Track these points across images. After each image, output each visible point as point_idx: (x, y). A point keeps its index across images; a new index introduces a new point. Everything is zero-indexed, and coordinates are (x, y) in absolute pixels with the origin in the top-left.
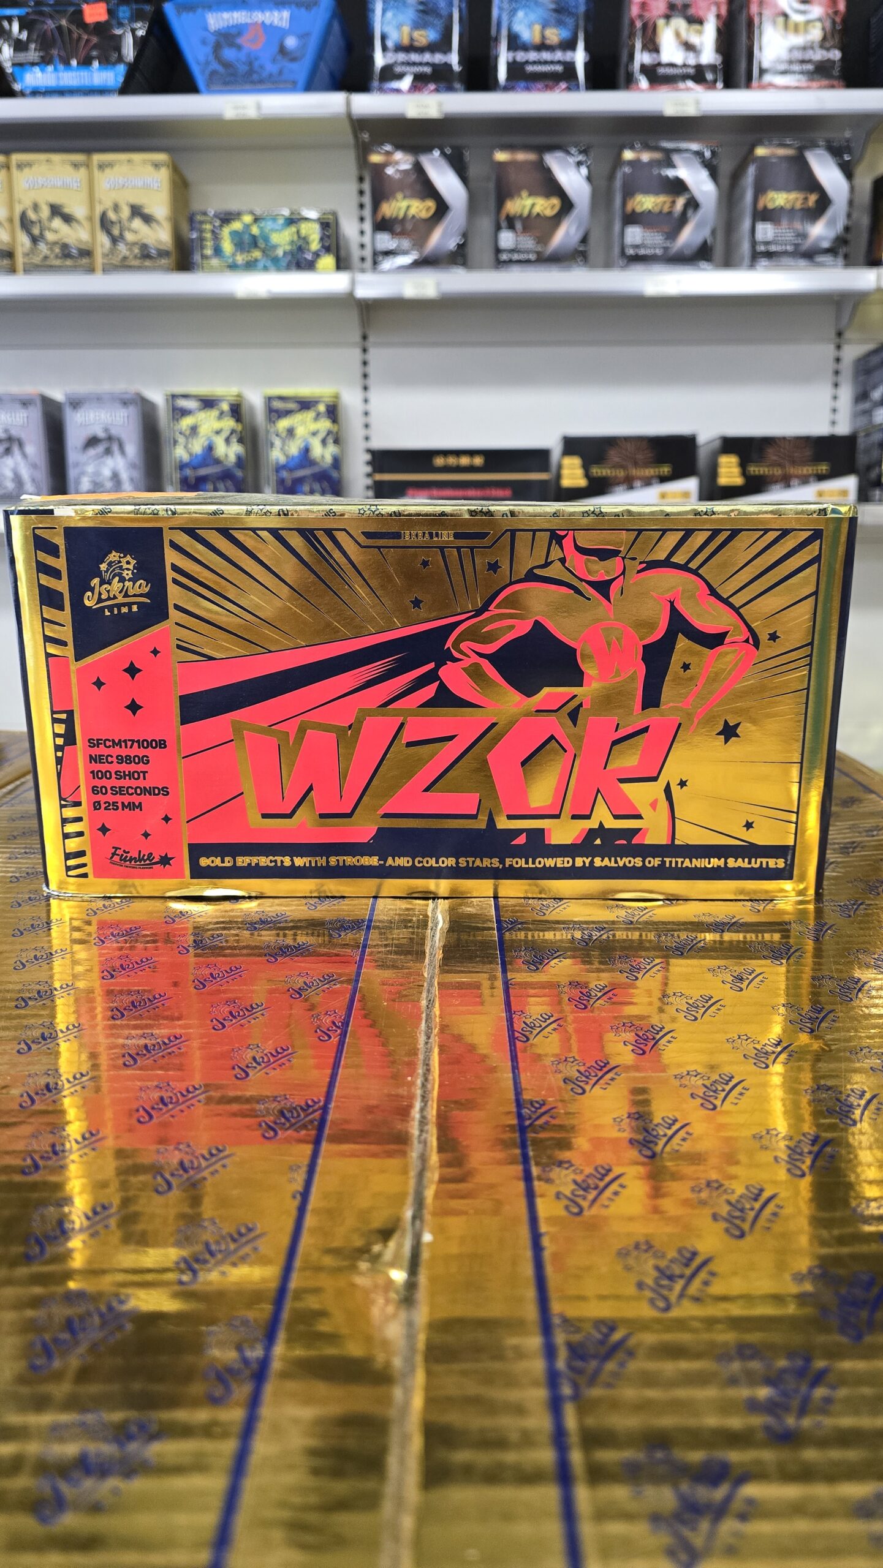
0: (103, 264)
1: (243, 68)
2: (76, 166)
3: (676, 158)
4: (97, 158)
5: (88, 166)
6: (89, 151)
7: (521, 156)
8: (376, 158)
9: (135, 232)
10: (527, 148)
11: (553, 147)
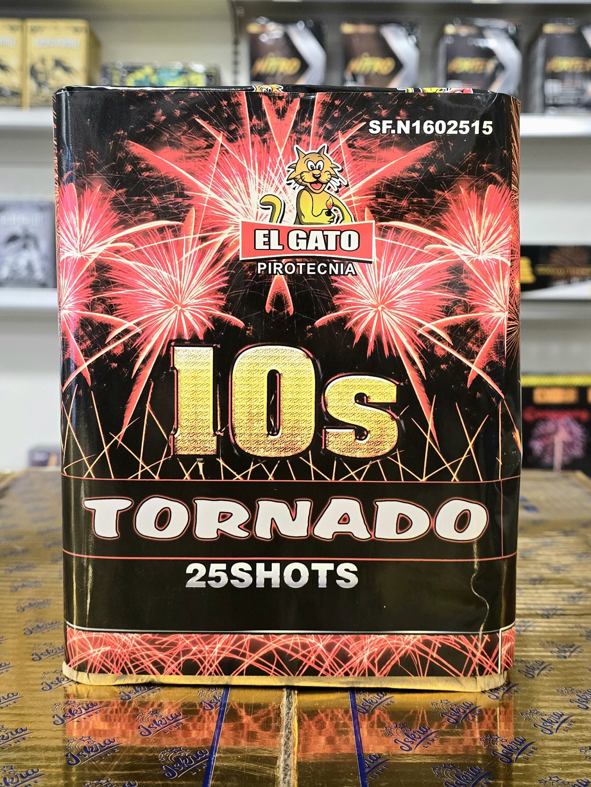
0: (30, 104)
2: (12, 28)
3: (487, 33)
4: (31, 23)
5: (22, 29)
6: (23, 18)
7: (365, 29)
8: (252, 29)
9: (55, 79)
10: (369, 22)
11: (387, 22)
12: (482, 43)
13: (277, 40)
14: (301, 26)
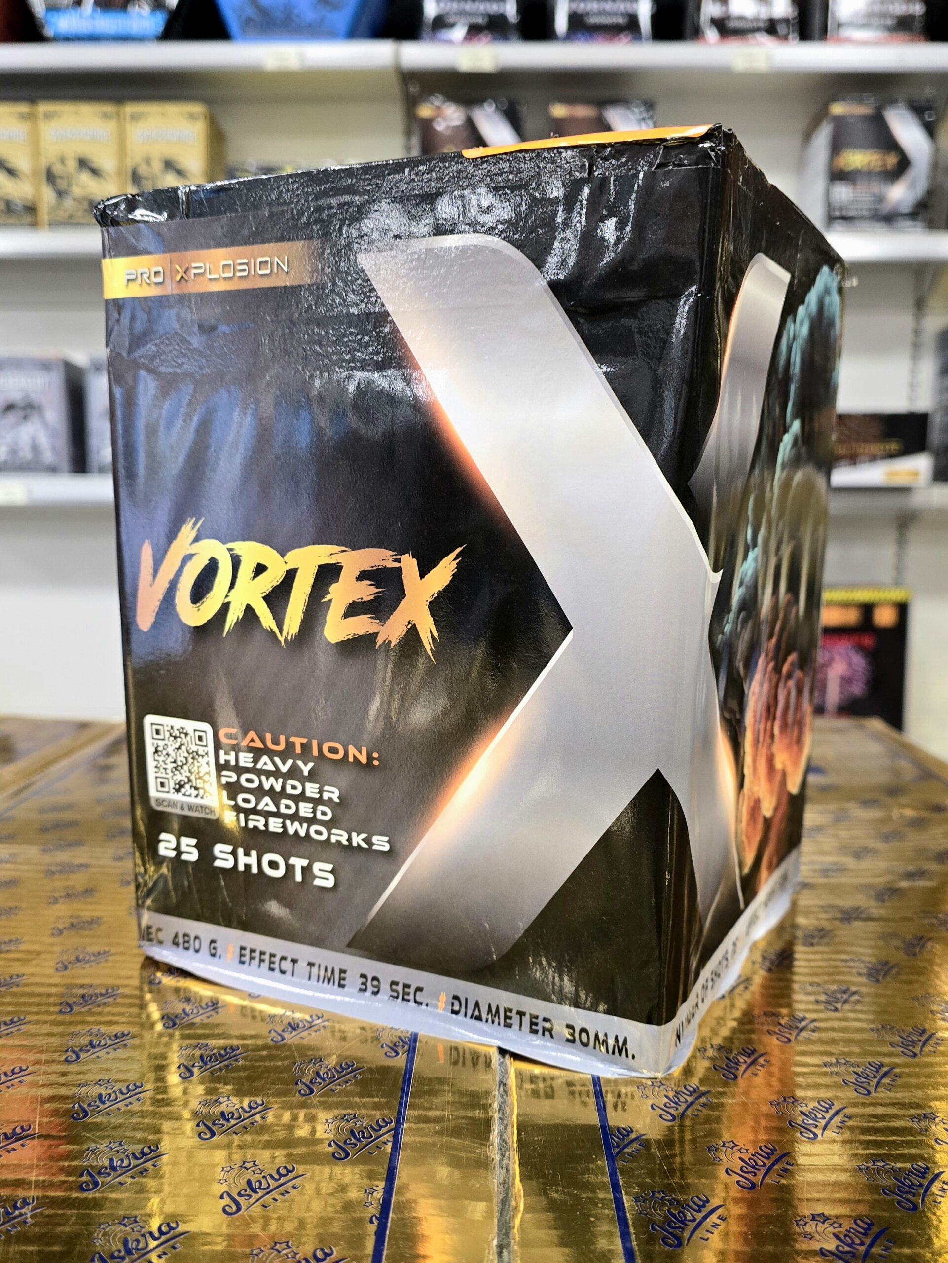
1: (280, 15)
2: (105, 116)
4: (130, 108)
5: (119, 116)
6: (119, 100)
7: (583, 111)
8: (425, 111)
10: (587, 101)
11: (611, 102)
13: (457, 127)
14: (490, 107)
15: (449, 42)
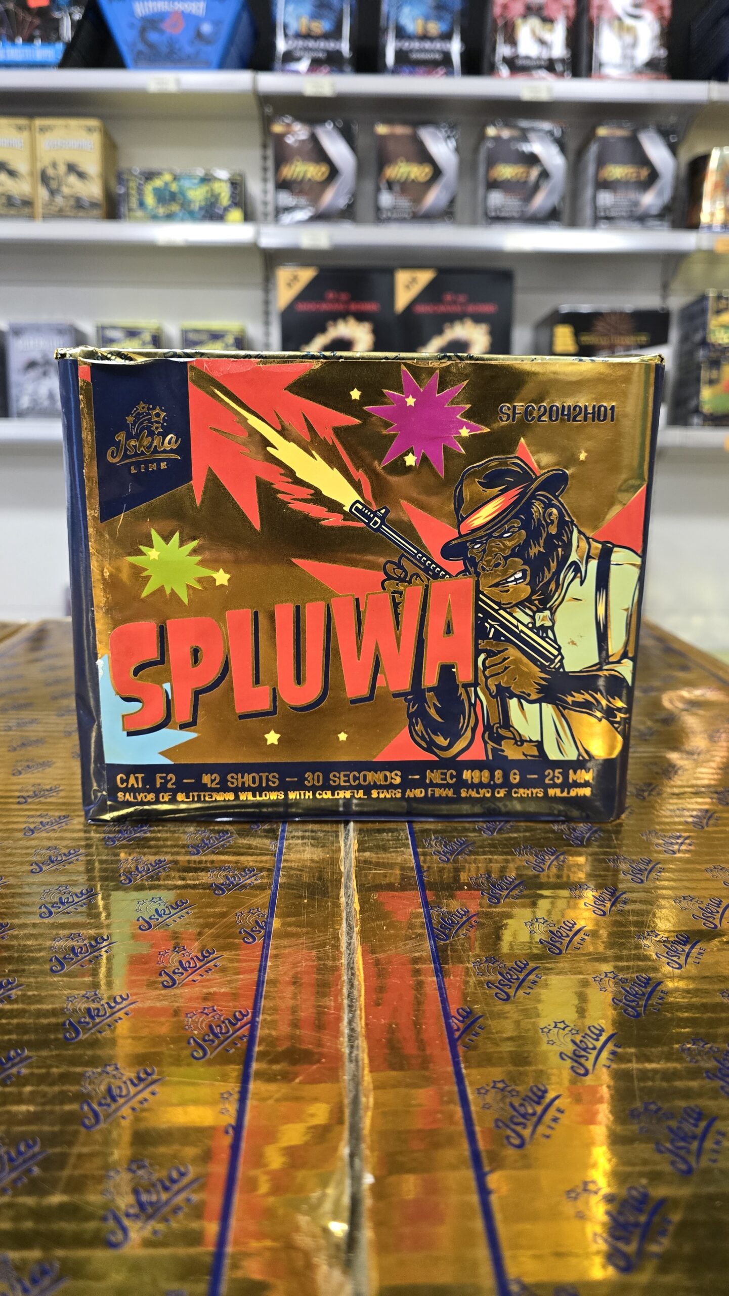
0: (43, 214)
1: (164, 49)
2: (20, 128)
3: (532, 136)
4: (39, 122)
5: (30, 128)
6: (31, 116)
7: (400, 130)
8: (278, 128)
9: (71, 187)
10: (404, 122)
11: (426, 123)
12: (526, 148)
13: (303, 141)
14: (329, 126)
15: (297, 72)
